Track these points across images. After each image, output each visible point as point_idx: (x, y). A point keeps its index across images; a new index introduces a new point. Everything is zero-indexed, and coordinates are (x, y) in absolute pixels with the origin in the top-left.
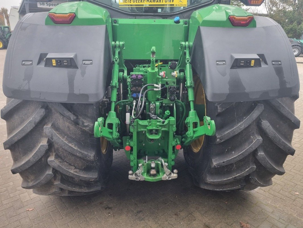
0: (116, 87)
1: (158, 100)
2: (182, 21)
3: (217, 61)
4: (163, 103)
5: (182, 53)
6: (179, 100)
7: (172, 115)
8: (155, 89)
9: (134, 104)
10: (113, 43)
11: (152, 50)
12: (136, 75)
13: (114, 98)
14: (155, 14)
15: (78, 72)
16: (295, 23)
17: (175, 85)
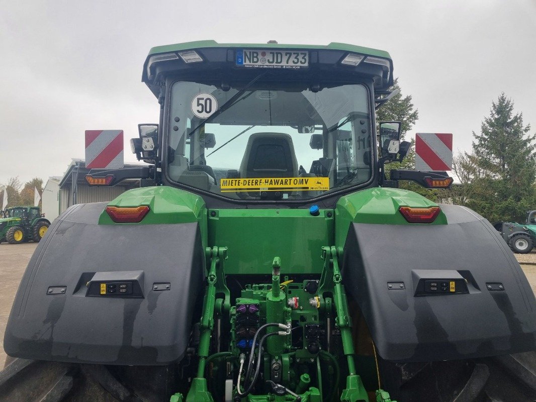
0: (208, 328)
1: (286, 351)
2: (322, 212)
3: (388, 283)
4: (296, 356)
5: (326, 265)
6: (326, 350)
7: (314, 383)
8: (280, 333)
9: (242, 361)
10: (208, 249)
11: (274, 263)
12: (246, 305)
13: (205, 350)
14: (278, 201)
15: (144, 304)
16: (510, 199)
17: (317, 323)
